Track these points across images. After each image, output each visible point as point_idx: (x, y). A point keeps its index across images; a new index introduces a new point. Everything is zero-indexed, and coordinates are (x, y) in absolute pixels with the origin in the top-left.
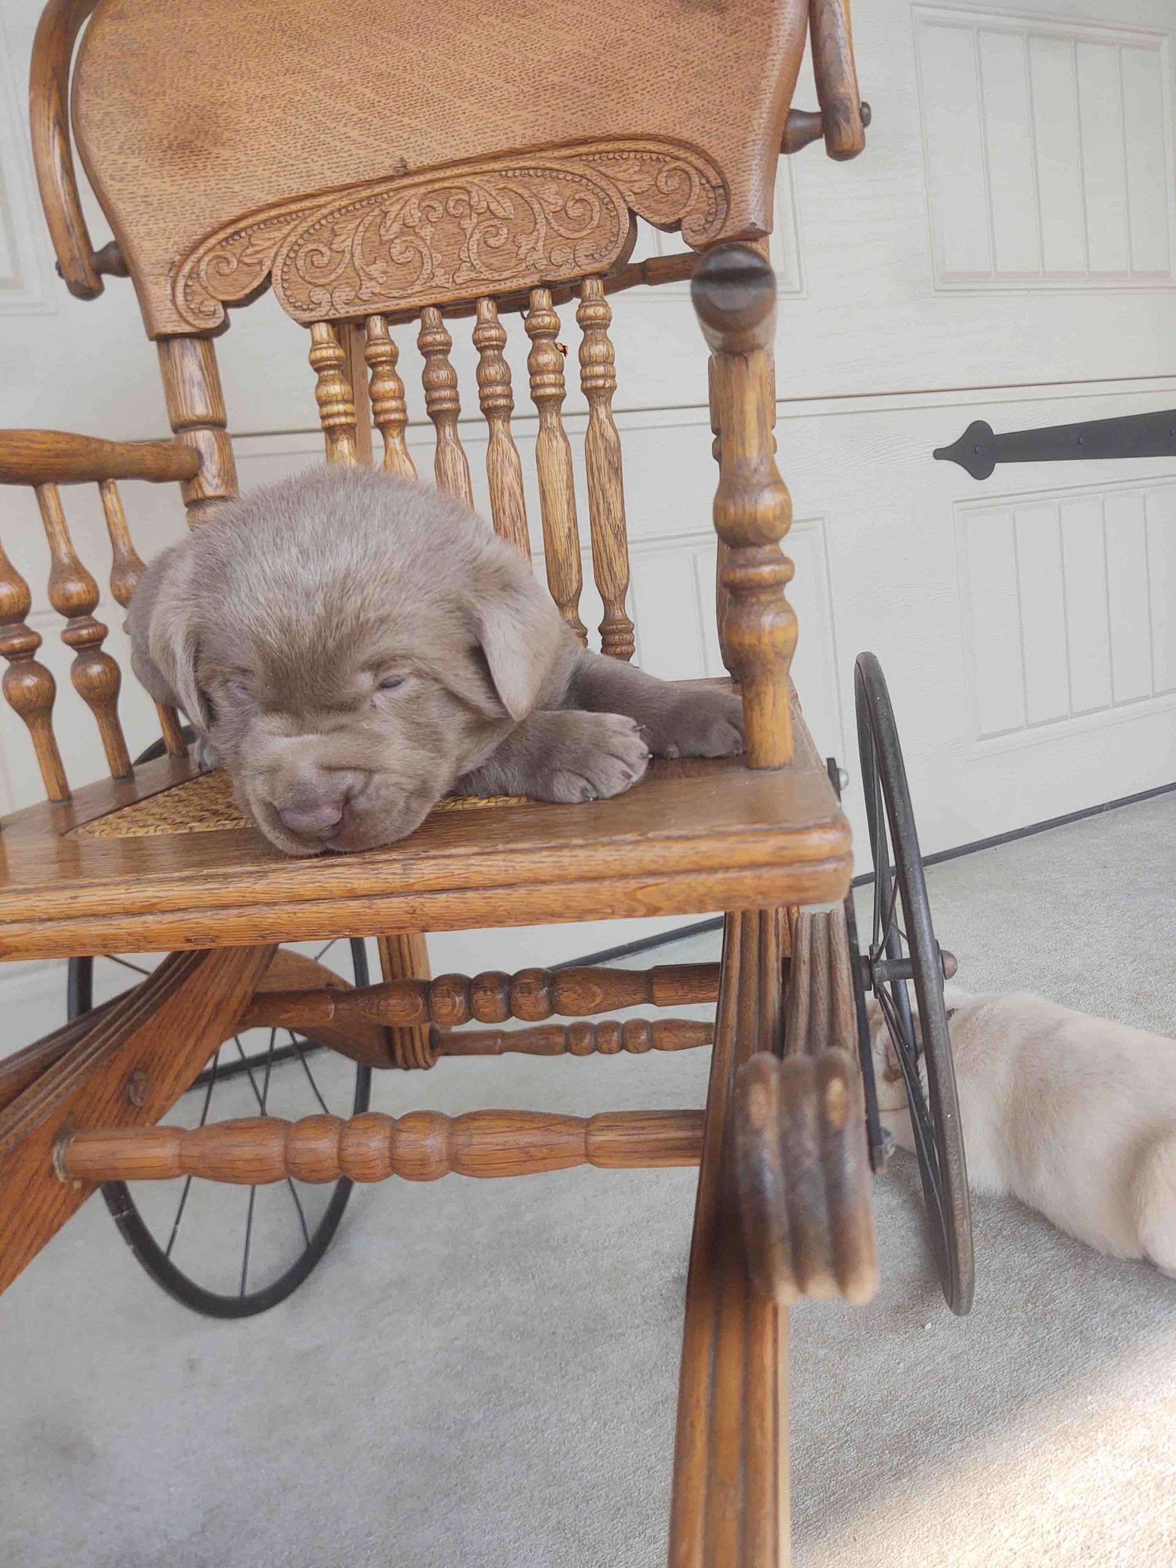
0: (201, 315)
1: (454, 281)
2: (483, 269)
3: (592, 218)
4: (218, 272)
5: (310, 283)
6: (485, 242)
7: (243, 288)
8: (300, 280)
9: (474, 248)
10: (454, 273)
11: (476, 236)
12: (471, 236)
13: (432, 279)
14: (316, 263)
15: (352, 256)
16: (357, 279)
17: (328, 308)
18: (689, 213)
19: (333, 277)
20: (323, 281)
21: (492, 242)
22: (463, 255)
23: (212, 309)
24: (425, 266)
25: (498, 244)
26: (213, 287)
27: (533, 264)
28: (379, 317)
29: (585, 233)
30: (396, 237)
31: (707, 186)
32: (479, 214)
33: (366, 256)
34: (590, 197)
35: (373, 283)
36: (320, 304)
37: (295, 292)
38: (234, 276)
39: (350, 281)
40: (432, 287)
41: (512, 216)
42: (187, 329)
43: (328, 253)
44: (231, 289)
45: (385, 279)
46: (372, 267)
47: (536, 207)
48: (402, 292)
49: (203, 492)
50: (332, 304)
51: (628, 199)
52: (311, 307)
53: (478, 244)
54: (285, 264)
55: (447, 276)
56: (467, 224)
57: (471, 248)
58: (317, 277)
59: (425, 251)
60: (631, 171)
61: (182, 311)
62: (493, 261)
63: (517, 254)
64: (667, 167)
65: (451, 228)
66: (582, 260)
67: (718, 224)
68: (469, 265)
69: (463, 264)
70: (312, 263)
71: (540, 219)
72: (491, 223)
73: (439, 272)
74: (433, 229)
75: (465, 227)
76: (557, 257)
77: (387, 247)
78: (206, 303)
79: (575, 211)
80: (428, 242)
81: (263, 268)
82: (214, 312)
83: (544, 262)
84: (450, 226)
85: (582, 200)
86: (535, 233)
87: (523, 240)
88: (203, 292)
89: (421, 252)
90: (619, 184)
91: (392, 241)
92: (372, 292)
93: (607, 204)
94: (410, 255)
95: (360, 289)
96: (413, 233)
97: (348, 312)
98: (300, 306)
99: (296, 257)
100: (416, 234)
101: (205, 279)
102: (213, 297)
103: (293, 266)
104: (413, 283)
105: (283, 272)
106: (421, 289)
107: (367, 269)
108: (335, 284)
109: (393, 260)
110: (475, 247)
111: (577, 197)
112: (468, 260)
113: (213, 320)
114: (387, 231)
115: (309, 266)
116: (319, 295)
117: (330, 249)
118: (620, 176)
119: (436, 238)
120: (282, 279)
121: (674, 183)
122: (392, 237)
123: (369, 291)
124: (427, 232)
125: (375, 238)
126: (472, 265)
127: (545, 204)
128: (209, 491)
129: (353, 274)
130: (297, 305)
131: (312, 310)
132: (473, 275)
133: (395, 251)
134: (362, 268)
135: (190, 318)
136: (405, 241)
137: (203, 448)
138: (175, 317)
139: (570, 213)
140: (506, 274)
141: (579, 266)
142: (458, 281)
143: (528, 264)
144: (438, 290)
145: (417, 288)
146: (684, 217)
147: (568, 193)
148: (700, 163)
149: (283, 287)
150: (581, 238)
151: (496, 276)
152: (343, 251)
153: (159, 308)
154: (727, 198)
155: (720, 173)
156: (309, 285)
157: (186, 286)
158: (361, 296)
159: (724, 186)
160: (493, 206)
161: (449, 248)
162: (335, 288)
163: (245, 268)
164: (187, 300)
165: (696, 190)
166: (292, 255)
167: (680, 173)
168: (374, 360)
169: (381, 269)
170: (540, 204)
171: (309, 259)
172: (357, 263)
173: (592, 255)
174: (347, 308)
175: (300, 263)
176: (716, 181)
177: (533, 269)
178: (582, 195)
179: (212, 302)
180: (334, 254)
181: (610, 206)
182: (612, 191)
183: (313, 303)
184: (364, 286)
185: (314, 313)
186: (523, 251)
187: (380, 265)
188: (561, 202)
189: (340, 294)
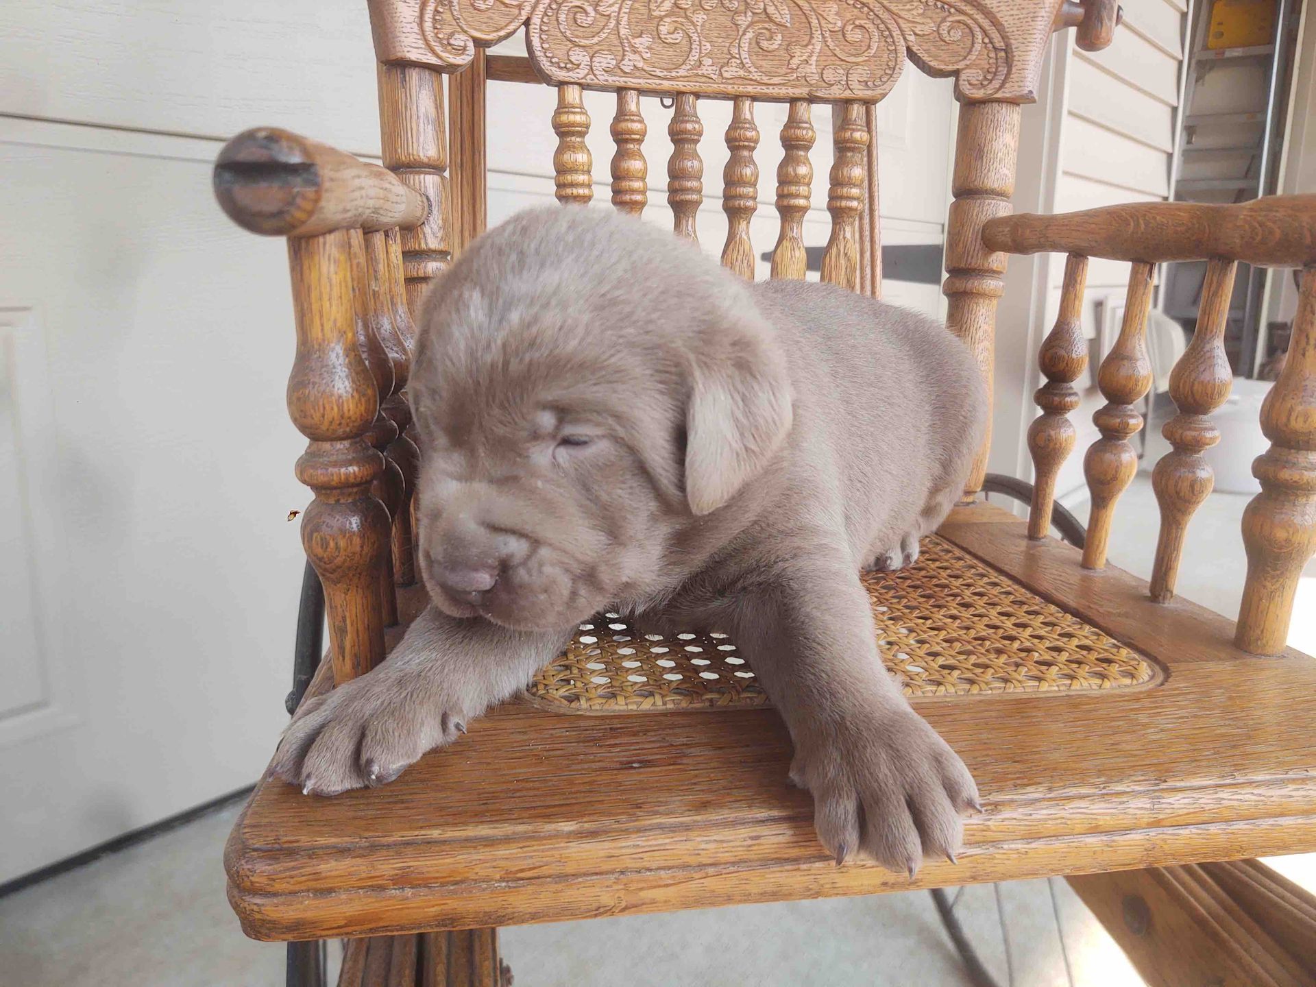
0: (449, 48)
1: (721, 74)
2: (753, 69)
3: (869, 47)
4: (473, 5)
5: (571, 41)
6: (758, 43)
7: (498, 30)
8: (559, 34)
9: (745, 46)
10: (722, 67)
11: (749, 35)
12: (744, 34)
13: (699, 66)
14: (579, 21)
15: (618, 23)
16: (620, 49)
17: (586, 71)
18: (968, 67)
19: (596, 40)
20: (584, 42)
21: (765, 44)
22: (734, 51)
23: (462, 44)
24: (693, 53)
25: (772, 48)
26: (465, 20)
27: (805, 76)
28: (636, 92)
29: (860, 59)
30: (666, 16)
31: (990, 46)
32: (753, 13)
33: (633, 27)
34: (869, 26)
35: (637, 57)
36: (579, 65)
37: (552, 46)
38: (489, 14)
39: (613, 48)
40: (697, 75)
41: (788, 25)
42: (433, 60)
43: (592, 13)
44: (484, 27)
45: (649, 55)
46: (638, 40)
47: (814, 22)
48: (665, 73)
49: (426, 244)
50: (592, 69)
51: (908, 37)
52: (568, 66)
53: (750, 44)
54: (545, 14)
55: (714, 68)
56: (743, 21)
57: (742, 45)
58: (577, 37)
59: (695, 37)
60: (915, 12)
61: (429, 38)
62: (764, 63)
63: (789, 63)
64: (951, 19)
65: (724, 20)
66: (855, 85)
67: (996, 84)
68: (739, 62)
69: (733, 60)
70: (575, 21)
71: (817, 34)
72: (766, 25)
73: (709, 61)
74: (705, 17)
75: (739, 22)
76: (829, 75)
77: (655, 22)
78: (457, 36)
79: (855, 36)
80: (699, 29)
81: (523, 12)
82: (465, 48)
83: (817, 77)
84: (723, 18)
85: (861, 27)
86: (810, 47)
87: (797, 51)
88: (454, 23)
89: (690, 37)
90: (900, 21)
91: (661, 18)
92: (635, 66)
93: (885, 35)
94: (678, 36)
95: (623, 60)
96: (684, 15)
97: (607, 81)
98: (558, 63)
99: (558, 9)
100: (687, 17)
101: (457, 8)
102: (465, 32)
103: (554, 18)
104: (678, 67)
105: (542, 21)
106: (686, 74)
107: (632, 41)
108: (597, 48)
109: (660, 38)
110: (747, 45)
111: (857, 22)
112: (737, 56)
113: (463, 57)
114: (658, 7)
115: (571, 23)
116: (578, 56)
117: (595, 10)
118: (903, 14)
119: (707, 26)
120: (541, 30)
121: (957, 35)
122: (663, 13)
123: (632, 63)
124: (699, 18)
125: (644, 11)
126: (742, 63)
127: (823, 22)
128: (433, 244)
129: (616, 42)
130: (554, 60)
131: (568, 70)
132: (742, 73)
133: (663, 30)
134: (627, 39)
135: (438, 49)
136: (676, 22)
137: (432, 193)
138: (421, 43)
139: (849, 37)
140: (776, 80)
141: (851, 90)
142: (726, 75)
143: (799, 75)
144: (703, 80)
145: (682, 72)
146: (963, 69)
147: (848, 16)
148: (986, 24)
149: (541, 38)
150: (857, 64)
151: (765, 79)
152: (609, 16)
153: (404, 30)
154: (1009, 62)
155: (1004, 37)
156: (568, 43)
157: (436, 11)
158: (622, 67)
159: (1008, 50)
160: (771, 10)
161: (720, 40)
162: (596, 53)
163: (502, 8)
164: (435, 28)
165: (978, 47)
166: (554, 6)
167: (962, 26)
168: (628, 136)
169: (647, 44)
170: (818, 19)
171: (571, 15)
172: (623, 31)
173: (866, 83)
174: (606, 76)
175: (562, 17)
176: (1000, 44)
177: (803, 81)
178: (862, 22)
179: (463, 37)
180: (598, 16)
181: (890, 40)
182: (893, 27)
183: (572, 63)
184: (627, 58)
185: (571, 74)
186: (795, 62)
187: (646, 40)
188: (839, 24)
189: (602, 60)
